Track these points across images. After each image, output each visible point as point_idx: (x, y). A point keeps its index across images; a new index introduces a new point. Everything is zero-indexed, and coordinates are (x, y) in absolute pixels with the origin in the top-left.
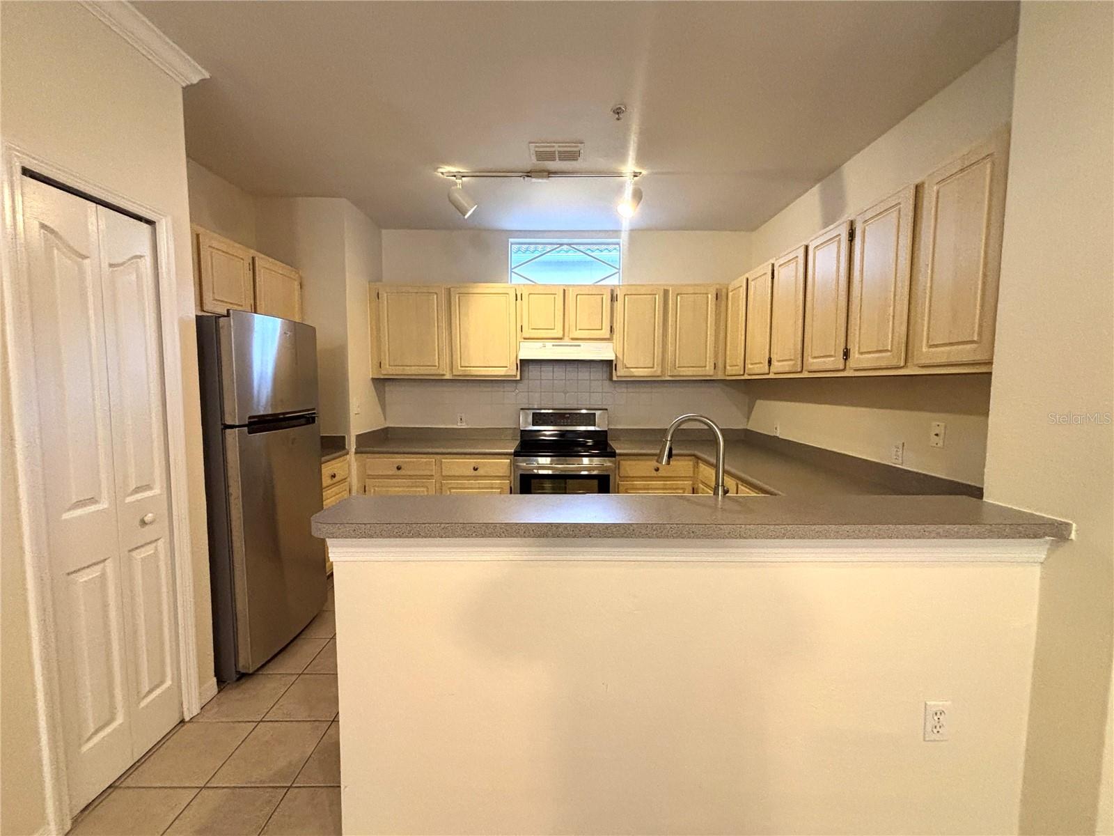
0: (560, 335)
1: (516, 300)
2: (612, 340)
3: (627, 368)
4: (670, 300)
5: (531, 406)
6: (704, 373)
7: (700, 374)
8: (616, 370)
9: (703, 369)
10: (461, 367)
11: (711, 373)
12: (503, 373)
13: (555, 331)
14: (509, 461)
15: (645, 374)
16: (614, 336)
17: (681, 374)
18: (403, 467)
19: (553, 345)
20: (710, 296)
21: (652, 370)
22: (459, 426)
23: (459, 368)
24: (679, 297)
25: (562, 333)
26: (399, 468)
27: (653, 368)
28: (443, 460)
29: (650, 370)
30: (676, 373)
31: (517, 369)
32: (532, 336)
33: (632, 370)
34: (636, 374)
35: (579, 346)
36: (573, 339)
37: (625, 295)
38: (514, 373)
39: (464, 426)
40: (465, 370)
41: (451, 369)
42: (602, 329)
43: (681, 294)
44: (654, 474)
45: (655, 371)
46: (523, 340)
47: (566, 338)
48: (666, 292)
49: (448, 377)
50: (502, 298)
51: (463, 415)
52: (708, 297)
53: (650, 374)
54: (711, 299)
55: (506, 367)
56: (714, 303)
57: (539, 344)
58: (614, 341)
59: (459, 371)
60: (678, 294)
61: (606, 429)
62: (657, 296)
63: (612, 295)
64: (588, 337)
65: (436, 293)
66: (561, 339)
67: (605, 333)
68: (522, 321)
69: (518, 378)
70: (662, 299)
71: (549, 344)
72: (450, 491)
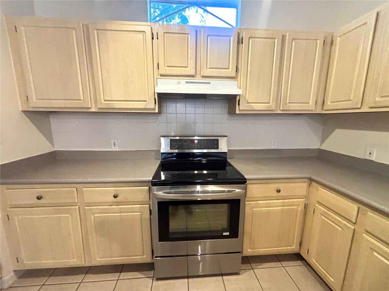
0: (192, 72)
1: (153, 38)
2: (237, 78)
3: (248, 103)
4: (286, 45)
5: (169, 134)
6: (308, 108)
7: (305, 109)
8: (239, 105)
9: (307, 104)
10: (105, 101)
11: (313, 108)
12: (143, 107)
13: (188, 69)
14: (148, 187)
15: (263, 109)
16: (239, 74)
17: (291, 109)
18: (44, 197)
19: (187, 82)
20: (318, 42)
21: (269, 105)
22: (113, 149)
23: (103, 102)
24: (294, 42)
25: (194, 70)
26: (39, 198)
27: (268, 103)
28: (84, 189)
29: (267, 105)
30: (286, 108)
31: (155, 103)
32: (168, 73)
33: (252, 104)
34: (255, 108)
35: (210, 83)
36: (204, 77)
37: (249, 38)
38: (153, 107)
39: (117, 149)
40: (109, 104)
41: (96, 103)
42: (228, 69)
43: (296, 39)
44: (276, 194)
45: (270, 106)
46: (160, 77)
47: (198, 76)
48: (284, 37)
49: (93, 110)
50: (141, 36)
51: (116, 140)
52: (317, 43)
53: (266, 109)
54: (320, 44)
55: (146, 101)
56: (321, 48)
57: (175, 81)
58: (239, 79)
59: (103, 104)
60: (293, 39)
61: (226, 151)
62: (276, 40)
63: (238, 38)
64: (217, 75)
65: (74, 28)
66: (193, 76)
67: (231, 72)
68: (158, 60)
69: (157, 111)
70: (280, 42)
71: (183, 81)
72: (94, 216)
